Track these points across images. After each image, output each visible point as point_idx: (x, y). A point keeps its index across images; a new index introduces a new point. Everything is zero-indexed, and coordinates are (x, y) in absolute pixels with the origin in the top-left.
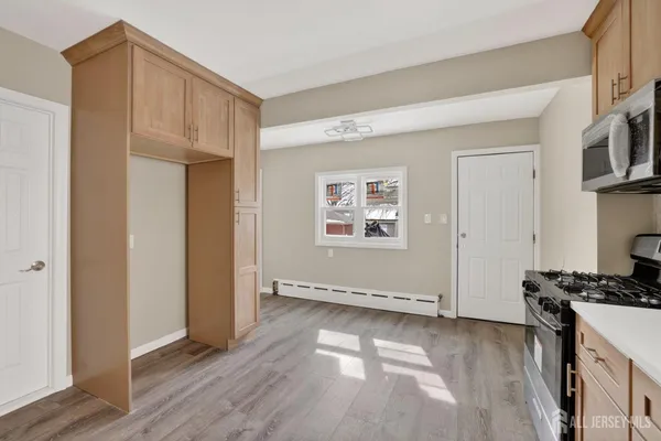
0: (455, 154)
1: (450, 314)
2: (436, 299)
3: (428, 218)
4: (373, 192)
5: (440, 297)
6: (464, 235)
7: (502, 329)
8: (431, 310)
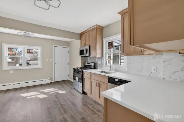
0: (54, 46)
1: (53, 82)
2: (50, 79)
3: (47, 60)
4: (29, 52)
5: (51, 78)
6: (56, 64)
7: (64, 81)
8: (49, 82)
